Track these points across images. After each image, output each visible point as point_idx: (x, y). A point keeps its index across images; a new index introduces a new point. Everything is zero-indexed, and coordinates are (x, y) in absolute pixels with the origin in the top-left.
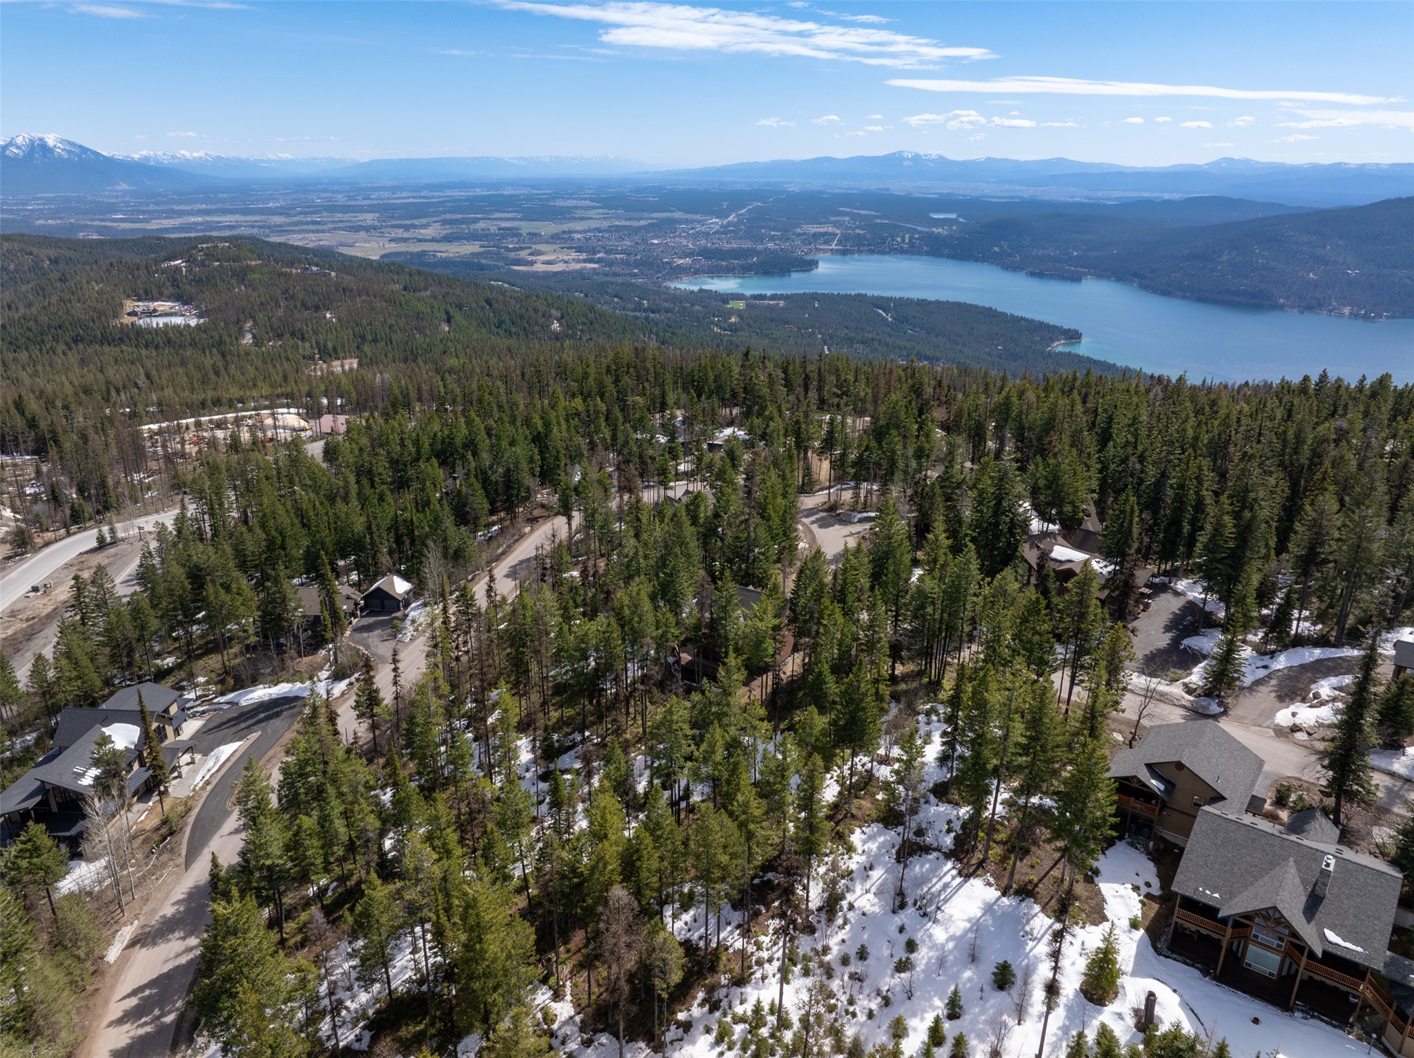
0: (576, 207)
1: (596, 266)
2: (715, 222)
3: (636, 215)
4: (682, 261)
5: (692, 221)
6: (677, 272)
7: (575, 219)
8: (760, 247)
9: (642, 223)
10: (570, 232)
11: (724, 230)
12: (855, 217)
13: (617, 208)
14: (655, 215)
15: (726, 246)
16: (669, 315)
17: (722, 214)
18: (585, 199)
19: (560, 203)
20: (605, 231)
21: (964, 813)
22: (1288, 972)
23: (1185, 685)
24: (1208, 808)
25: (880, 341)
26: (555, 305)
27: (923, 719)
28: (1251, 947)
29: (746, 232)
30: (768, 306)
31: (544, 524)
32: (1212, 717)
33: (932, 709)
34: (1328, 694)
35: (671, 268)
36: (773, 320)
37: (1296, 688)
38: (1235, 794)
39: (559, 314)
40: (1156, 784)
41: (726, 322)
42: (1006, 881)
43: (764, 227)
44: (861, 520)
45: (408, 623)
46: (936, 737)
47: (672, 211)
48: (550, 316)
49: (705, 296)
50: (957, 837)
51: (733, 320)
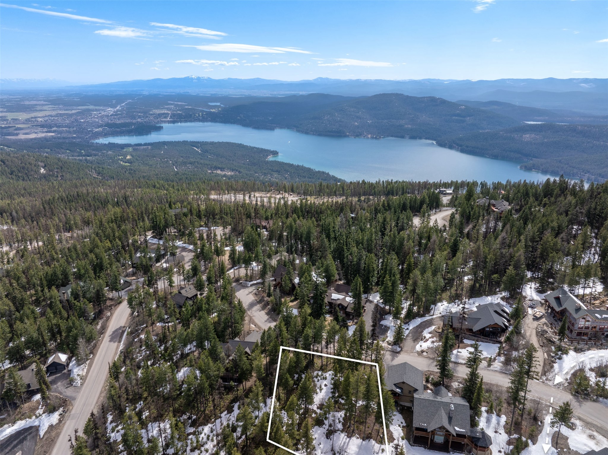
0: (36, 105)
1: (53, 134)
2: (110, 111)
3: (70, 108)
4: (97, 130)
5: (99, 110)
6: (97, 135)
7: (37, 111)
8: (134, 121)
9: (74, 112)
10: (35, 118)
11: (115, 114)
12: (176, 105)
13: (59, 104)
14: (80, 107)
15: (118, 122)
16: (97, 157)
17: (113, 106)
18: (40, 100)
19: (27, 103)
20: (55, 116)
21: (342, 414)
22: (446, 441)
23: (388, 342)
24: (416, 396)
25: (198, 162)
26: (40, 160)
27: (316, 380)
28: (436, 437)
29: (126, 114)
30: (144, 149)
31: (116, 309)
32: (399, 353)
33: (318, 375)
34: (428, 336)
35: (93, 133)
36: (148, 156)
37: (417, 336)
38: (420, 387)
39: (43, 164)
40: (398, 390)
41: (125, 159)
42: (362, 435)
43: (135, 112)
44: (251, 285)
45: (76, 376)
46: (323, 387)
47: (88, 105)
48: (39, 166)
49: (112, 146)
50: (343, 424)
51: (128, 157)
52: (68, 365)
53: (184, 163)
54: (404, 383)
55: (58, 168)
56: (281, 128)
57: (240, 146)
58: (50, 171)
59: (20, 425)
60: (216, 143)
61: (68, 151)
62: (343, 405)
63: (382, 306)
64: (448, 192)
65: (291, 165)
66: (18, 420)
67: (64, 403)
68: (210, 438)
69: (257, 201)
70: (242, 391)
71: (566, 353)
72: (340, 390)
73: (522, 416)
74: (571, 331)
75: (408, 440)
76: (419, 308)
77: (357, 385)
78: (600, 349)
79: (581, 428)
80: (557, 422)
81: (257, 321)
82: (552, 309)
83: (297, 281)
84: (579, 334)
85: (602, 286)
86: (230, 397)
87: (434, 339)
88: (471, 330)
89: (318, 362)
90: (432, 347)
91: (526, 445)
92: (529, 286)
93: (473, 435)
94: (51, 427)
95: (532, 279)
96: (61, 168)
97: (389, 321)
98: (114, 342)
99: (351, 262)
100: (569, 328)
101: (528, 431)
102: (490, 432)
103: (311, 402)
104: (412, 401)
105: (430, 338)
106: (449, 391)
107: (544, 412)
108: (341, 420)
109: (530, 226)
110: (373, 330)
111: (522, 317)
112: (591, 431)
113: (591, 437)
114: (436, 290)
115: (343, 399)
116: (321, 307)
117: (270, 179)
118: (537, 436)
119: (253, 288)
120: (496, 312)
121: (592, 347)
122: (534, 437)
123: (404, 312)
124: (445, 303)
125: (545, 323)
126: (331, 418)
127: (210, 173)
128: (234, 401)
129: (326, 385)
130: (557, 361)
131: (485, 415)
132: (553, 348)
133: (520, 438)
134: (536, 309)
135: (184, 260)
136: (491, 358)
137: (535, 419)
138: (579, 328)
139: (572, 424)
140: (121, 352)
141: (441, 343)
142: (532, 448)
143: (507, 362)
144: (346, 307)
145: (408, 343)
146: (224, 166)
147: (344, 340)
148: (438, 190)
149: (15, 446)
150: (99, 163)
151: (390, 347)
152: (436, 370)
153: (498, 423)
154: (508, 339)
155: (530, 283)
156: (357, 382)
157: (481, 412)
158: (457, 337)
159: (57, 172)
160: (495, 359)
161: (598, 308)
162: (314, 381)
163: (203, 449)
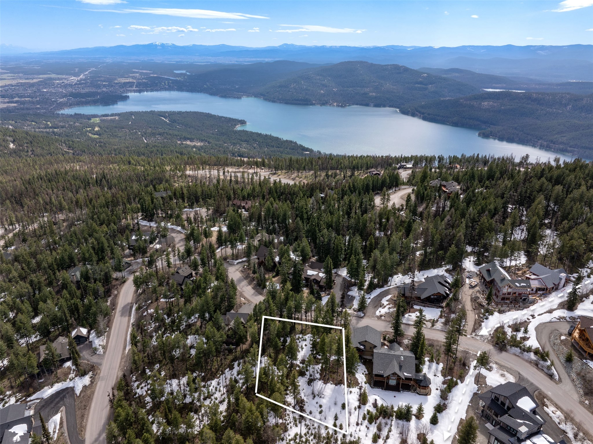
1: (15, 105)
2: (74, 79)
3: (29, 76)
4: (62, 100)
5: (62, 79)
6: (62, 106)
8: (99, 91)
9: (35, 81)
11: (80, 83)
12: (141, 74)
13: (18, 73)
14: (41, 76)
15: (83, 91)
16: (64, 129)
17: (76, 75)
20: (15, 86)
21: (320, 366)
22: (398, 384)
23: (353, 309)
24: (375, 351)
25: (166, 133)
26: (8, 134)
27: (298, 341)
28: (390, 381)
29: (91, 83)
30: (111, 120)
31: (121, 288)
32: (362, 317)
33: (299, 337)
34: (385, 303)
35: (57, 104)
36: (116, 127)
37: (377, 303)
38: (378, 344)
39: (12, 139)
40: (362, 347)
41: (94, 130)
42: (335, 382)
43: (99, 81)
44: (238, 263)
45: (98, 346)
46: (304, 346)
47: (49, 74)
48: (7, 141)
49: (78, 116)
50: (320, 374)
51: (97, 129)
52: (88, 337)
53: (153, 134)
54: (366, 341)
55: (27, 143)
56: (248, 96)
57: (209, 116)
58: (19, 145)
59: (58, 387)
60: (183, 112)
61: (33, 123)
62: (320, 359)
63: (349, 279)
64: (408, 166)
65: (259, 135)
66: (55, 383)
67: (92, 368)
68: (218, 389)
69: (231, 177)
70: (240, 353)
71: (492, 314)
72: (318, 348)
73: (454, 363)
74: (497, 297)
75: (370, 384)
76: (378, 281)
77: (331, 344)
78: (518, 310)
79: (496, 369)
80: (479, 366)
81: (246, 295)
82: (485, 280)
83: (277, 259)
84: (503, 299)
85: (526, 259)
86: (230, 357)
87: (391, 306)
88: (419, 298)
89: (298, 328)
90: (389, 313)
91: (456, 384)
92: (469, 260)
93: (417, 378)
94: (85, 387)
95: (472, 253)
96: (31, 142)
97: (354, 292)
98: (125, 316)
99: (323, 243)
100: (496, 294)
101: (458, 373)
102: (430, 376)
103: (296, 359)
104: (372, 355)
105: (387, 305)
106: (401, 346)
107: (471, 359)
108: (319, 371)
109: (471, 208)
110: (342, 301)
111: (460, 286)
112: (503, 372)
113: (503, 375)
114: (392, 266)
115: (319, 355)
116: (299, 282)
117: (239, 149)
118: (464, 377)
119: (239, 266)
120: (440, 283)
121: (512, 309)
122: (462, 378)
123: (367, 283)
124: (400, 275)
125: (479, 291)
126: (311, 370)
127: (180, 144)
128: (234, 360)
129: (306, 345)
130: (485, 320)
131: (427, 363)
132: (482, 310)
133: (452, 379)
134: (472, 280)
135: (174, 241)
136: (434, 320)
137: (464, 365)
138: (503, 294)
139: (490, 367)
140: (133, 325)
141: (395, 309)
142: (460, 386)
143: (446, 323)
144: (320, 282)
145: (369, 310)
146: (193, 137)
147: (319, 309)
148: (399, 164)
149: (58, 403)
150: (67, 136)
151: (356, 313)
152: (391, 331)
153: (437, 369)
154: (448, 305)
155: (469, 257)
156: (330, 342)
157: (424, 361)
158: (408, 303)
159: (27, 147)
160: (437, 321)
161: (520, 277)
162: (297, 342)
163: (213, 397)
